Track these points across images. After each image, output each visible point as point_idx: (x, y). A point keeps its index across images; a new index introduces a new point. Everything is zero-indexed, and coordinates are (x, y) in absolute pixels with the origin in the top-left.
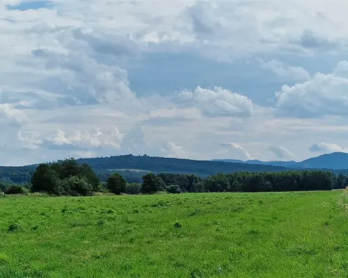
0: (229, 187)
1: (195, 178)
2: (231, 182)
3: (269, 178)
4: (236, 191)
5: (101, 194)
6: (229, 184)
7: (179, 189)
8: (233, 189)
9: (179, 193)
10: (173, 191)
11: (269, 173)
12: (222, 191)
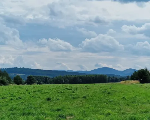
0: (63, 82)
1: (48, 78)
2: (65, 79)
3: (80, 78)
5: (11, 84)
6: (63, 80)
7: (42, 83)
8: (66, 82)
9: (42, 84)
10: (39, 83)
11: (81, 75)
12: (60, 83)
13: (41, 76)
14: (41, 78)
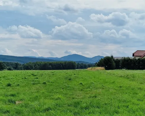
0: (34, 68)
1: (19, 64)
2: (35, 66)
3: (50, 64)
4: (37, 69)
7: (12, 69)
8: (36, 69)
9: (12, 70)
10: (10, 69)
11: (50, 62)
12: (30, 69)
13: (12, 62)
14: (12, 64)
